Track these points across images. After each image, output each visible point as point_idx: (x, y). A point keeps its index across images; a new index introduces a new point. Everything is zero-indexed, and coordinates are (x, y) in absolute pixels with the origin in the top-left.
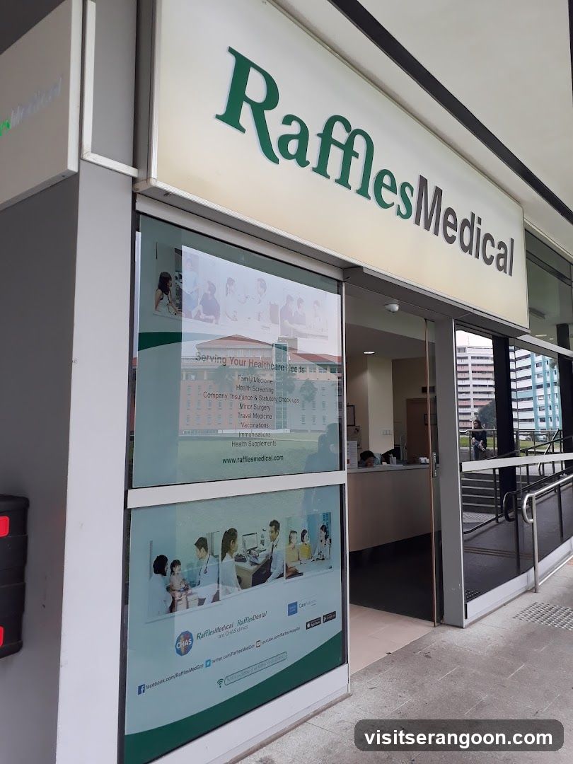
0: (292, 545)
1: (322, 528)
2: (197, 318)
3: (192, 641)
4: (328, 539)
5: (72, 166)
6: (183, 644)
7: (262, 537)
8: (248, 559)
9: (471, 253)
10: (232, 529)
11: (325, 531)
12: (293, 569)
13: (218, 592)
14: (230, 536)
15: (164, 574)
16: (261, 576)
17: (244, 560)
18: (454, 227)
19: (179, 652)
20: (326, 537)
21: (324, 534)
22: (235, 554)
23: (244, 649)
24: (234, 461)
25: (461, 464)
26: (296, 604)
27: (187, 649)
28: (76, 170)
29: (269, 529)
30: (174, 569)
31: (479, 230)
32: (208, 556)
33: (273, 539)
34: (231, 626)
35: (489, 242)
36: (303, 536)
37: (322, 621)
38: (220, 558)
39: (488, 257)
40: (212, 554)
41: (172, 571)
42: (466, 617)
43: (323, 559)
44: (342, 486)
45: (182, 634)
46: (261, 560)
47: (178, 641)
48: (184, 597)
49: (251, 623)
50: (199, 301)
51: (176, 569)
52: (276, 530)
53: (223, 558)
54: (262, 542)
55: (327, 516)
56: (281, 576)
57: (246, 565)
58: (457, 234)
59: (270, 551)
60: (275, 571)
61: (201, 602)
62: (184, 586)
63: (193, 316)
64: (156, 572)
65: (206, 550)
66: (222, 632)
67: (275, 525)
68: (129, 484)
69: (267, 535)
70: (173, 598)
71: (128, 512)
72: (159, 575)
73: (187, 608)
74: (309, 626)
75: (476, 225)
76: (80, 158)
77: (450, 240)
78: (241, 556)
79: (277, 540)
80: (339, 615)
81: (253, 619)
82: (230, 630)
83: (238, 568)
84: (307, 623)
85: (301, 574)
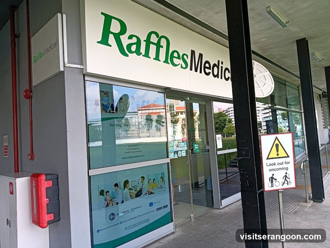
0: (149, 184)
1: (161, 178)
2: (110, 112)
3: (115, 216)
4: (163, 181)
5: (62, 69)
6: (111, 217)
7: (138, 182)
8: (133, 189)
9: (218, 77)
10: (127, 180)
11: (162, 178)
12: (151, 192)
13: (123, 200)
14: (126, 182)
15: (104, 195)
16: (139, 194)
17: (132, 190)
18: (209, 68)
19: (110, 219)
20: (163, 180)
21: (162, 180)
22: (128, 188)
23: (134, 218)
24: (126, 158)
25: (217, 152)
26: (152, 203)
27: (113, 219)
28: (63, 70)
29: (141, 179)
30: (107, 194)
31: (222, 67)
32: (119, 189)
33: (142, 182)
34: (128, 211)
35: (227, 71)
36: (154, 181)
37: (162, 208)
38: (123, 189)
39: (227, 77)
40: (120, 188)
41: (106, 194)
42: (221, 206)
43: (162, 188)
44: (168, 163)
45: (111, 214)
46: (138, 189)
47: (110, 216)
48: (111, 202)
49: (136, 210)
50: (110, 106)
51: (108, 194)
52: (143, 179)
53: (124, 189)
54: (138, 184)
55: (163, 174)
56: (146, 194)
57: (133, 191)
58: (211, 71)
59: (142, 186)
60: (143, 193)
61: (117, 203)
62: (110, 199)
63: (108, 112)
64: (101, 195)
65: (118, 187)
66: (125, 213)
67: (143, 178)
68: (89, 168)
69: (140, 181)
70: (107, 203)
71: (89, 177)
72: (102, 196)
73: (112, 205)
74: (157, 210)
75: (220, 65)
76: (64, 66)
77: (207, 74)
78: (131, 188)
79: (144, 182)
80: (169, 206)
81: (136, 208)
82: (128, 212)
83: (130, 192)
84: (157, 209)
85: (154, 193)
